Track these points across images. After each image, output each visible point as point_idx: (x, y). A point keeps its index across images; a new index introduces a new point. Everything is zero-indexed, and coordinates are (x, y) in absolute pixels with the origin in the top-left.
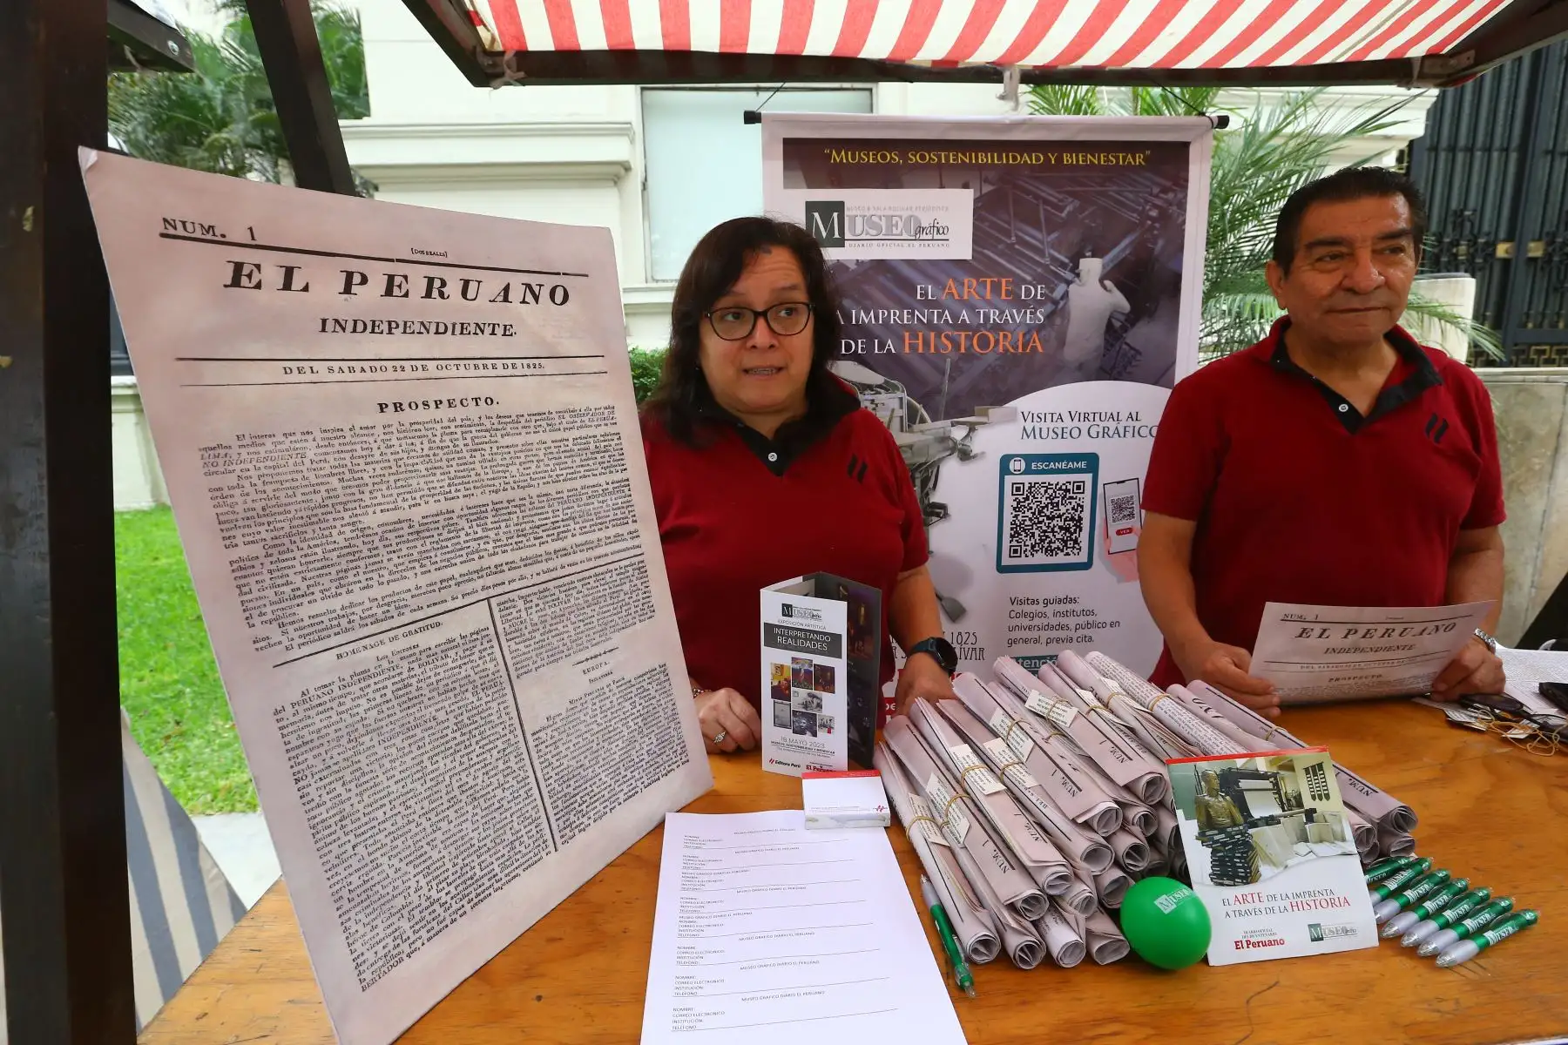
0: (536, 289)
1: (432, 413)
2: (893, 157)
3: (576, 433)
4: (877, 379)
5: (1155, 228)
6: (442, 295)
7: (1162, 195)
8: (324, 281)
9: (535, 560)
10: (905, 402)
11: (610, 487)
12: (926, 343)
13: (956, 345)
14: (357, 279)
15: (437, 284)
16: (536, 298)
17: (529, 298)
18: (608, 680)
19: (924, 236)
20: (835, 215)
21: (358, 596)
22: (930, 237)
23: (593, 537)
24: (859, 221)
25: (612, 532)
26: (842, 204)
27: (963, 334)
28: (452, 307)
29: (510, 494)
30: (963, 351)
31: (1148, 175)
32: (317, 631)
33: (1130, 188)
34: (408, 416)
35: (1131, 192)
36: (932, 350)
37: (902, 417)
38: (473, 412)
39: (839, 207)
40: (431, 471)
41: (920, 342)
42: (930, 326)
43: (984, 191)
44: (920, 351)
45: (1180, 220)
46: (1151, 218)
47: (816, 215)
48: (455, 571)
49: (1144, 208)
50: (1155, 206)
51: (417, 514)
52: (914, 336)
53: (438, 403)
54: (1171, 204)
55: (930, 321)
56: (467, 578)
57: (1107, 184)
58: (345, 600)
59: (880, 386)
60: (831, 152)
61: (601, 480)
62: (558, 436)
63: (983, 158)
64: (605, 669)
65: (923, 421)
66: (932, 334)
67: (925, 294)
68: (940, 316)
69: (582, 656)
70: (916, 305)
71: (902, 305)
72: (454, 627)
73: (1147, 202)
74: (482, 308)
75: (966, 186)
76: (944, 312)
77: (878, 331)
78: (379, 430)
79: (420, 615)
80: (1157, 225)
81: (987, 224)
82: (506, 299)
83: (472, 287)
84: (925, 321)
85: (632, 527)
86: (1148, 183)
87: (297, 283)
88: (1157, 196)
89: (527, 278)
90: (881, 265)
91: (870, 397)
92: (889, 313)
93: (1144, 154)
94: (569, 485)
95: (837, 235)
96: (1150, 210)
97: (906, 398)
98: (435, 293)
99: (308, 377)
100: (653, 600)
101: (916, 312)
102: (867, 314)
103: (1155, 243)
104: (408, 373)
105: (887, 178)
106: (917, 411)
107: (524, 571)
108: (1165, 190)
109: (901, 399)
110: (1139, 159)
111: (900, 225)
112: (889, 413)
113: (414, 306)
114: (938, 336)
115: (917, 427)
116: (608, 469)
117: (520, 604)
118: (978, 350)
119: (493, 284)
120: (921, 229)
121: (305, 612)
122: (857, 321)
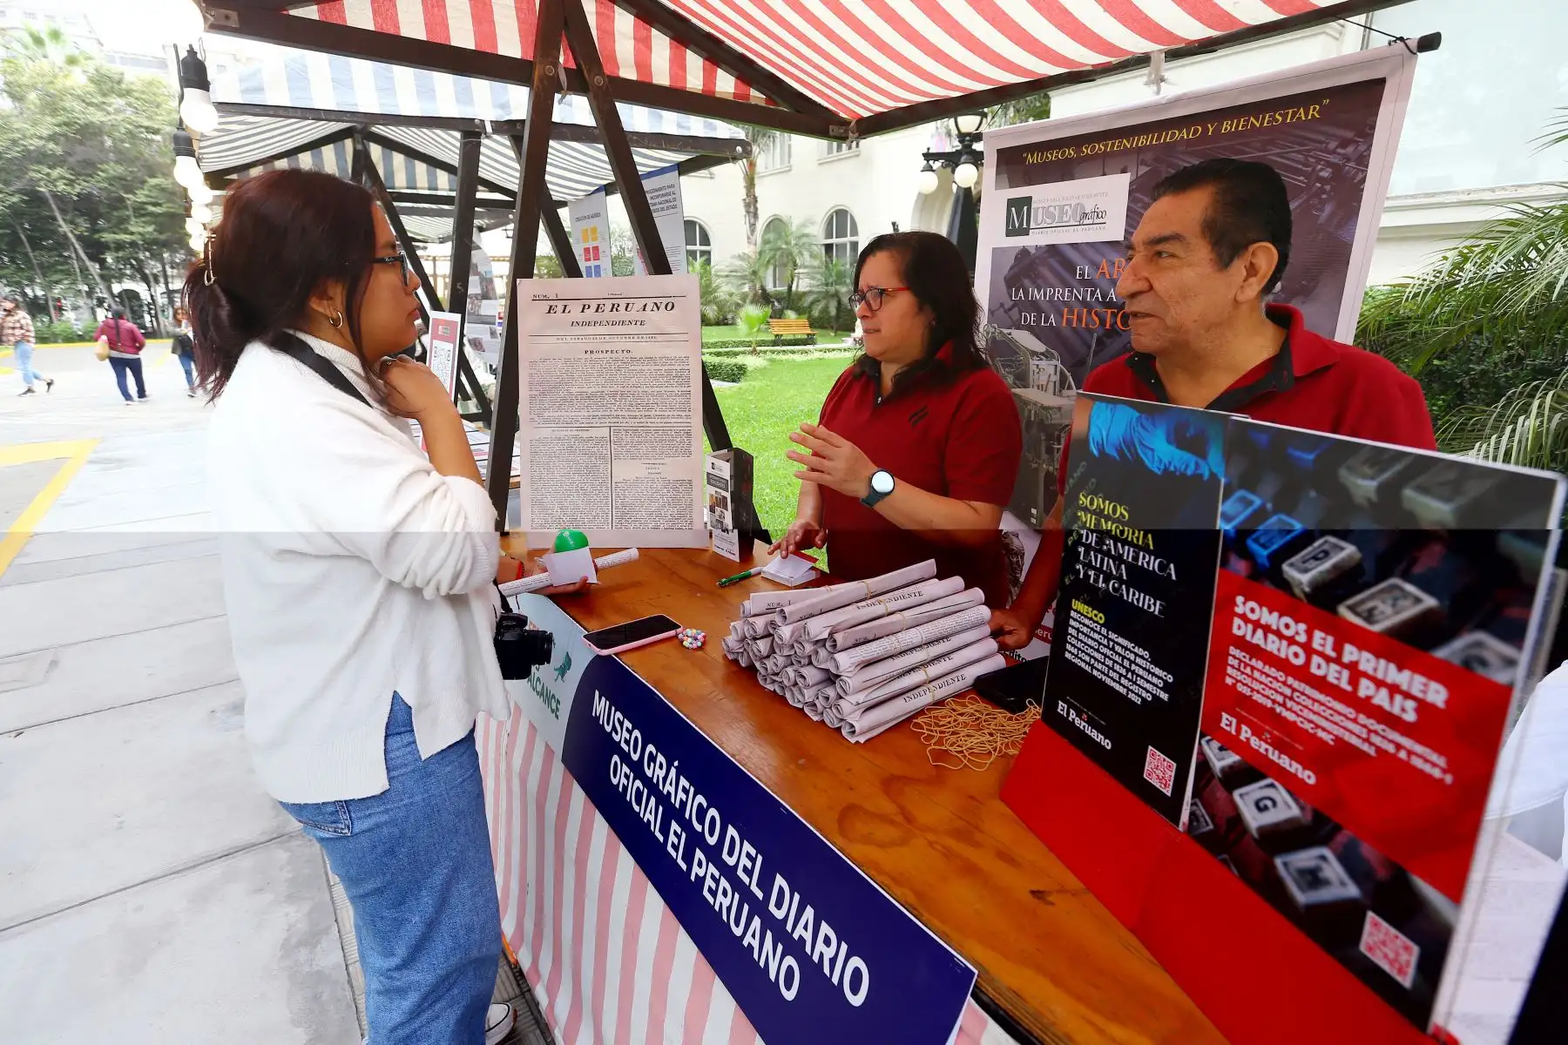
0: (659, 304)
1: (605, 355)
2: (1071, 152)
3: (666, 367)
4: (1040, 347)
5: (1324, 192)
6: (617, 310)
7: (1339, 150)
8: (575, 308)
9: (635, 417)
10: (1058, 369)
11: (680, 393)
12: (1080, 319)
13: (1103, 322)
14: (587, 307)
15: (616, 306)
16: (658, 308)
17: (655, 308)
18: (658, 476)
19: (1086, 222)
20: (1025, 208)
21: (563, 413)
22: (1091, 221)
23: (666, 413)
24: (1040, 211)
25: (676, 413)
26: (1030, 198)
27: (1109, 311)
28: (622, 314)
29: (629, 389)
30: (1108, 327)
31: (1325, 128)
32: (547, 421)
33: (1298, 148)
34: (594, 356)
35: (1299, 152)
36: (1083, 325)
37: (1055, 382)
38: (620, 355)
39: (1028, 201)
40: (599, 376)
41: (1075, 317)
42: (1084, 303)
43: (1140, 174)
44: (1074, 325)
45: (1360, 176)
46: (1321, 179)
47: (1013, 209)
48: (599, 414)
49: (1314, 170)
50: (1329, 164)
51: (590, 391)
52: (1071, 312)
53: (607, 351)
54: (1348, 160)
55: (1084, 298)
56: (604, 417)
57: (1268, 147)
58: (559, 413)
59: (1042, 354)
60: (1028, 155)
61: (675, 389)
62: (657, 367)
63: (1143, 141)
64: (657, 471)
65: (1070, 388)
66: (1085, 310)
67: (1082, 275)
68: (1093, 293)
69: (648, 461)
70: (1075, 283)
71: (1065, 284)
72: (594, 433)
73: (1319, 160)
74: (634, 314)
75: (1124, 171)
76: (1096, 290)
77: (1045, 306)
78: (583, 361)
79: (583, 425)
80: (1328, 187)
81: (1139, 205)
82: (644, 310)
83: (630, 306)
84: (1081, 299)
85: (688, 413)
86: (1322, 138)
87: (567, 311)
88: (1333, 152)
89: (655, 300)
90: (1053, 250)
91: (1037, 363)
92: (1055, 291)
93: (1320, 105)
94: (658, 389)
95: (1025, 226)
96: (1322, 170)
97: (1059, 363)
98: (614, 310)
99: (564, 341)
100: (692, 449)
101: (1075, 291)
102: (1039, 292)
103: (1322, 210)
104: (598, 340)
105: (1063, 171)
106: (1066, 378)
107: (628, 420)
108: (1344, 143)
109: (1056, 366)
110: (1314, 111)
111: (1070, 212)
112: (1047, 377)
113: (607, 315)
114: (1089, 312)
115: (1065, 392)
116: (681, 385)
117: (623, 433)
118: (1121, 327)
119: (640, 303)
120: (1085, 215)
121: (546, 414)
122: (1032, 298)
